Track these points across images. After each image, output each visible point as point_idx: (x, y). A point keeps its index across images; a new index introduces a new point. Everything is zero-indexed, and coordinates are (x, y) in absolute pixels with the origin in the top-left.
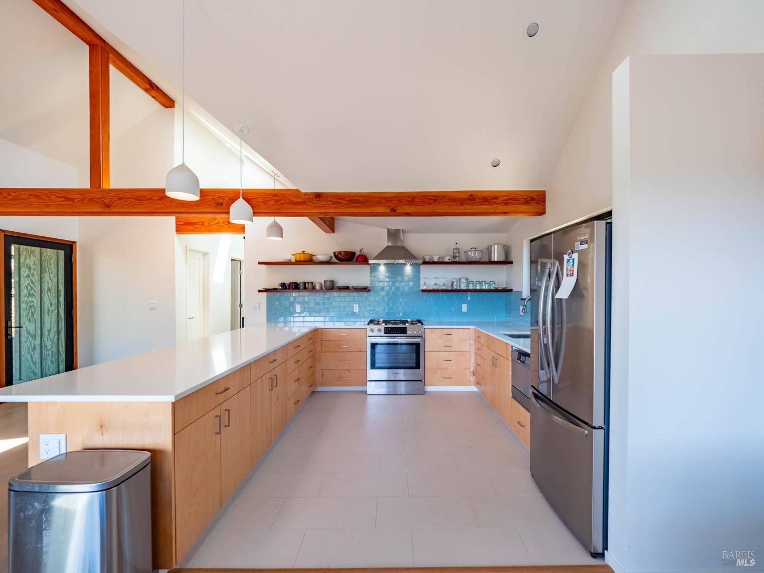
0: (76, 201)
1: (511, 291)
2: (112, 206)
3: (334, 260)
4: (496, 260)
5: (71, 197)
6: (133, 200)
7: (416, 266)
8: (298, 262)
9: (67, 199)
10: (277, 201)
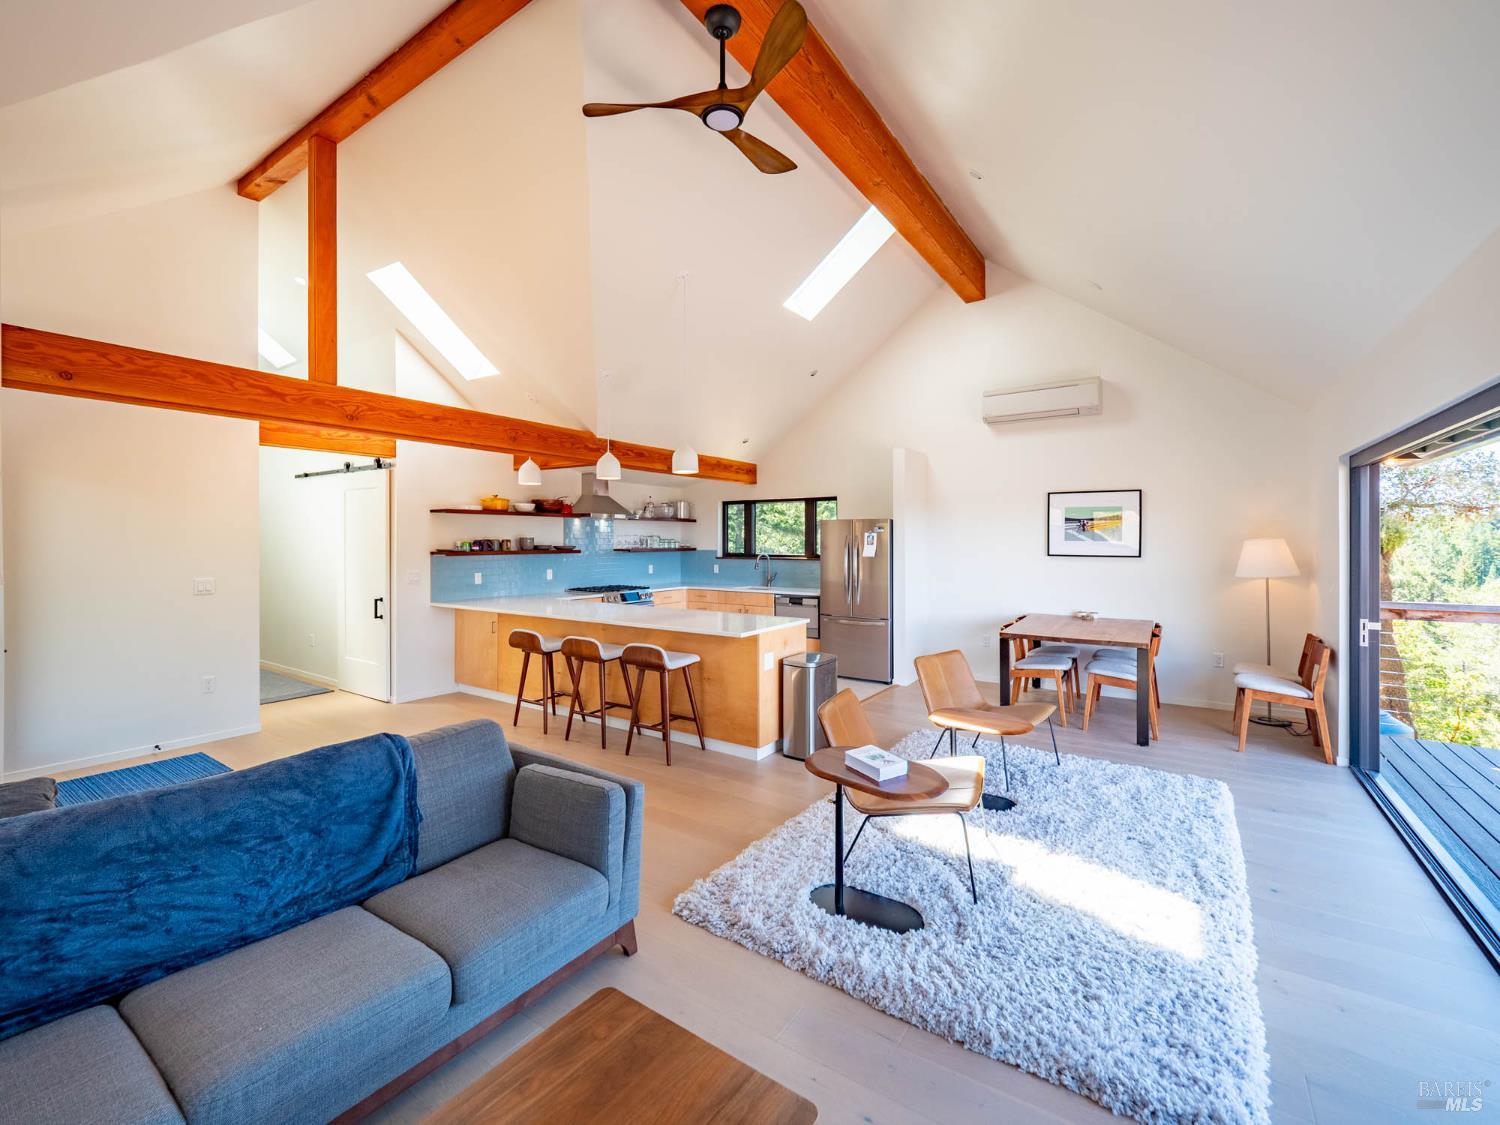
0: (288, 398)
1: (694, 549)
2: (357, 419)
3: (535, 510)
4: (682, 517)
5: (279, 391)
6: (393, 415)
7: (612, 521)
8: (486, 511)
10: (573, 444)
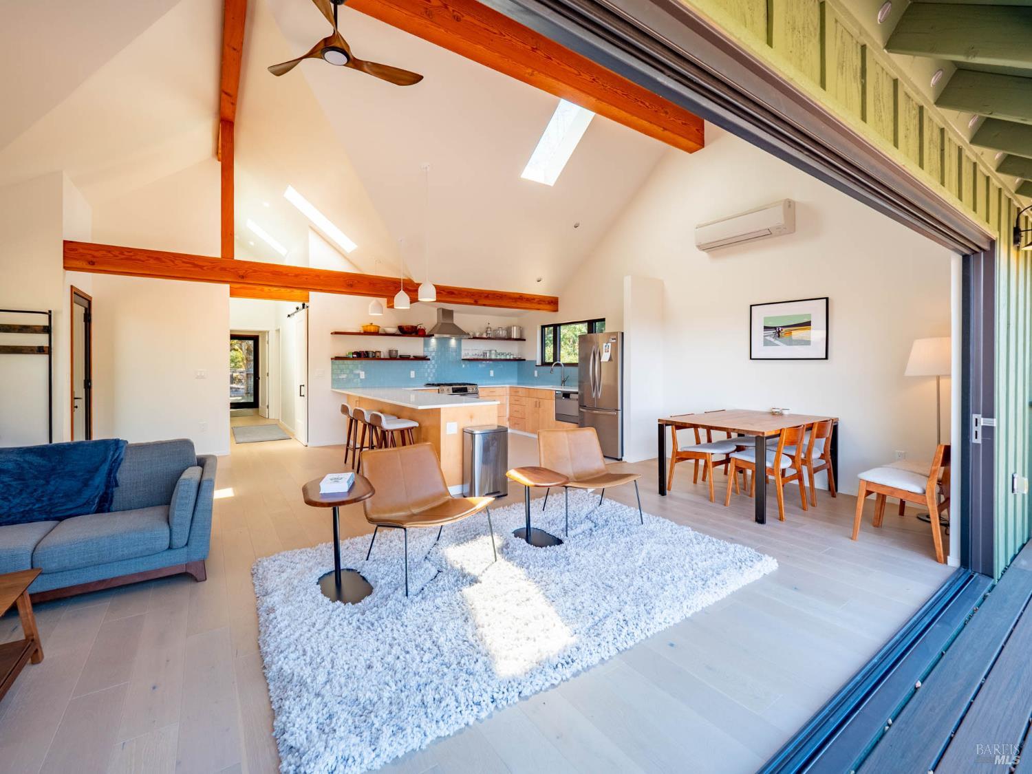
0: (205, 268)
1: (524, 360)
2: (246, 277)
3: (399, 333)
4: (515, 337)
5: (200, 264)
7: (459, 341)
8: (366, 333)
9: (196, 266)
